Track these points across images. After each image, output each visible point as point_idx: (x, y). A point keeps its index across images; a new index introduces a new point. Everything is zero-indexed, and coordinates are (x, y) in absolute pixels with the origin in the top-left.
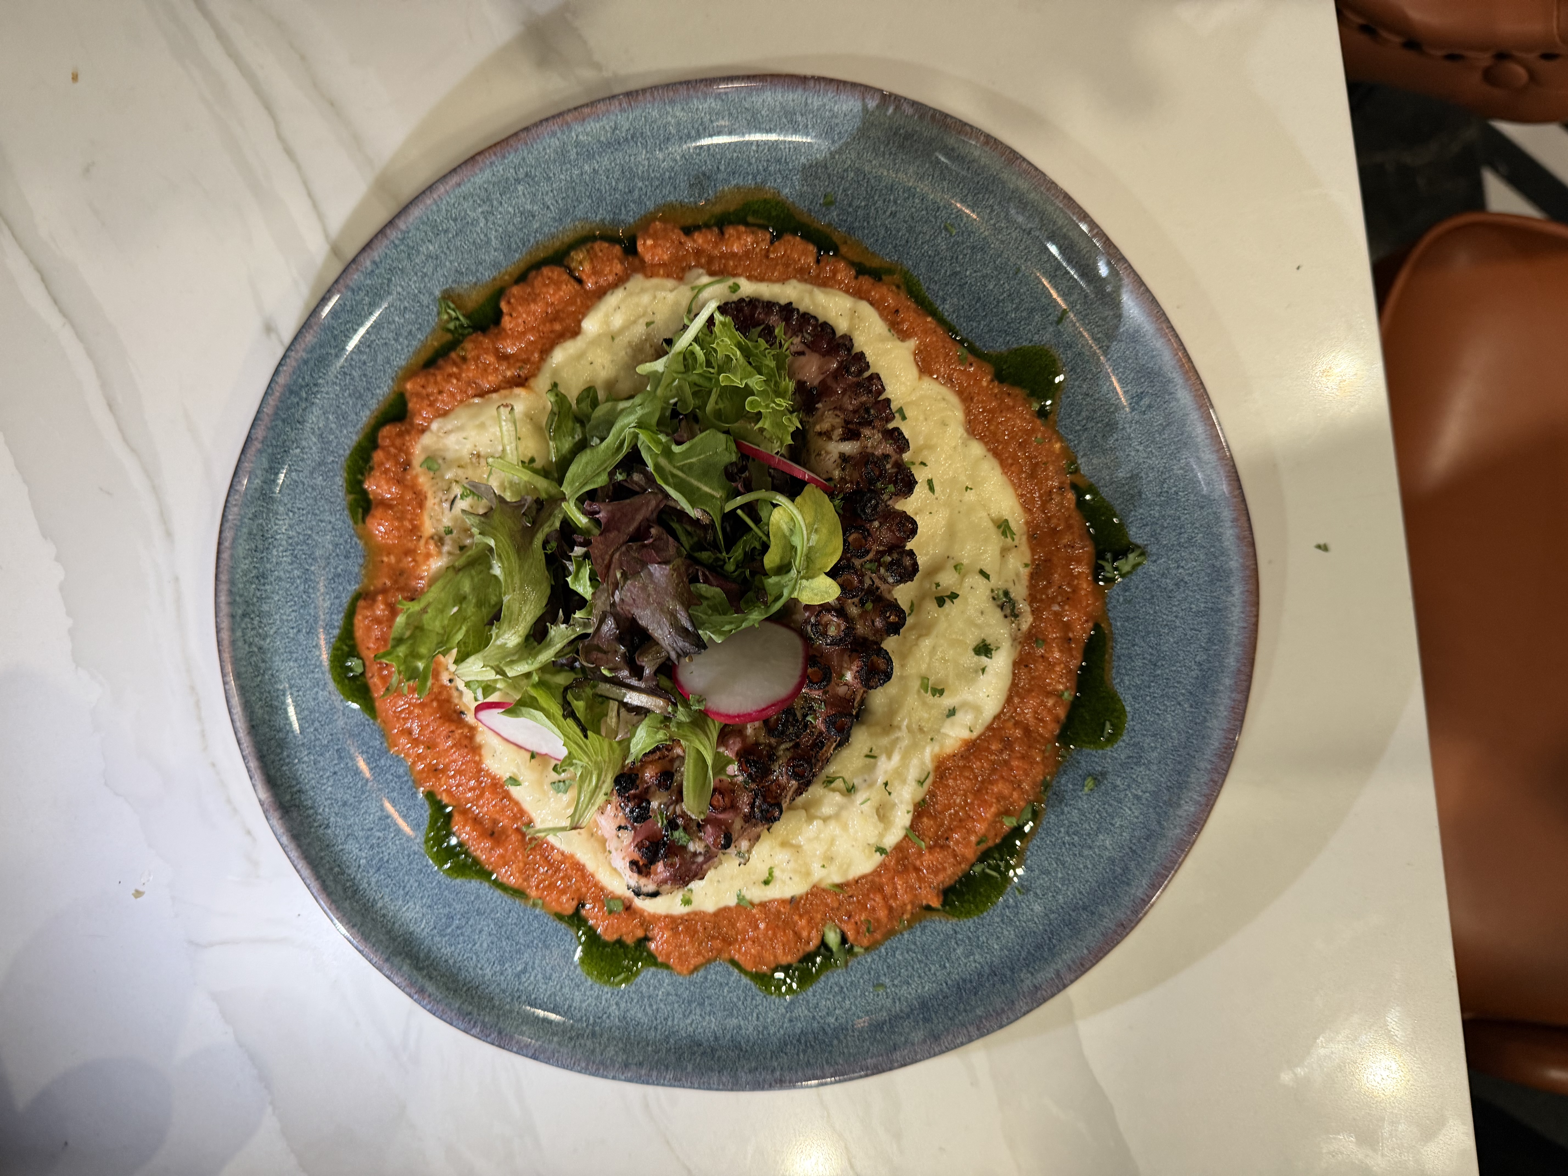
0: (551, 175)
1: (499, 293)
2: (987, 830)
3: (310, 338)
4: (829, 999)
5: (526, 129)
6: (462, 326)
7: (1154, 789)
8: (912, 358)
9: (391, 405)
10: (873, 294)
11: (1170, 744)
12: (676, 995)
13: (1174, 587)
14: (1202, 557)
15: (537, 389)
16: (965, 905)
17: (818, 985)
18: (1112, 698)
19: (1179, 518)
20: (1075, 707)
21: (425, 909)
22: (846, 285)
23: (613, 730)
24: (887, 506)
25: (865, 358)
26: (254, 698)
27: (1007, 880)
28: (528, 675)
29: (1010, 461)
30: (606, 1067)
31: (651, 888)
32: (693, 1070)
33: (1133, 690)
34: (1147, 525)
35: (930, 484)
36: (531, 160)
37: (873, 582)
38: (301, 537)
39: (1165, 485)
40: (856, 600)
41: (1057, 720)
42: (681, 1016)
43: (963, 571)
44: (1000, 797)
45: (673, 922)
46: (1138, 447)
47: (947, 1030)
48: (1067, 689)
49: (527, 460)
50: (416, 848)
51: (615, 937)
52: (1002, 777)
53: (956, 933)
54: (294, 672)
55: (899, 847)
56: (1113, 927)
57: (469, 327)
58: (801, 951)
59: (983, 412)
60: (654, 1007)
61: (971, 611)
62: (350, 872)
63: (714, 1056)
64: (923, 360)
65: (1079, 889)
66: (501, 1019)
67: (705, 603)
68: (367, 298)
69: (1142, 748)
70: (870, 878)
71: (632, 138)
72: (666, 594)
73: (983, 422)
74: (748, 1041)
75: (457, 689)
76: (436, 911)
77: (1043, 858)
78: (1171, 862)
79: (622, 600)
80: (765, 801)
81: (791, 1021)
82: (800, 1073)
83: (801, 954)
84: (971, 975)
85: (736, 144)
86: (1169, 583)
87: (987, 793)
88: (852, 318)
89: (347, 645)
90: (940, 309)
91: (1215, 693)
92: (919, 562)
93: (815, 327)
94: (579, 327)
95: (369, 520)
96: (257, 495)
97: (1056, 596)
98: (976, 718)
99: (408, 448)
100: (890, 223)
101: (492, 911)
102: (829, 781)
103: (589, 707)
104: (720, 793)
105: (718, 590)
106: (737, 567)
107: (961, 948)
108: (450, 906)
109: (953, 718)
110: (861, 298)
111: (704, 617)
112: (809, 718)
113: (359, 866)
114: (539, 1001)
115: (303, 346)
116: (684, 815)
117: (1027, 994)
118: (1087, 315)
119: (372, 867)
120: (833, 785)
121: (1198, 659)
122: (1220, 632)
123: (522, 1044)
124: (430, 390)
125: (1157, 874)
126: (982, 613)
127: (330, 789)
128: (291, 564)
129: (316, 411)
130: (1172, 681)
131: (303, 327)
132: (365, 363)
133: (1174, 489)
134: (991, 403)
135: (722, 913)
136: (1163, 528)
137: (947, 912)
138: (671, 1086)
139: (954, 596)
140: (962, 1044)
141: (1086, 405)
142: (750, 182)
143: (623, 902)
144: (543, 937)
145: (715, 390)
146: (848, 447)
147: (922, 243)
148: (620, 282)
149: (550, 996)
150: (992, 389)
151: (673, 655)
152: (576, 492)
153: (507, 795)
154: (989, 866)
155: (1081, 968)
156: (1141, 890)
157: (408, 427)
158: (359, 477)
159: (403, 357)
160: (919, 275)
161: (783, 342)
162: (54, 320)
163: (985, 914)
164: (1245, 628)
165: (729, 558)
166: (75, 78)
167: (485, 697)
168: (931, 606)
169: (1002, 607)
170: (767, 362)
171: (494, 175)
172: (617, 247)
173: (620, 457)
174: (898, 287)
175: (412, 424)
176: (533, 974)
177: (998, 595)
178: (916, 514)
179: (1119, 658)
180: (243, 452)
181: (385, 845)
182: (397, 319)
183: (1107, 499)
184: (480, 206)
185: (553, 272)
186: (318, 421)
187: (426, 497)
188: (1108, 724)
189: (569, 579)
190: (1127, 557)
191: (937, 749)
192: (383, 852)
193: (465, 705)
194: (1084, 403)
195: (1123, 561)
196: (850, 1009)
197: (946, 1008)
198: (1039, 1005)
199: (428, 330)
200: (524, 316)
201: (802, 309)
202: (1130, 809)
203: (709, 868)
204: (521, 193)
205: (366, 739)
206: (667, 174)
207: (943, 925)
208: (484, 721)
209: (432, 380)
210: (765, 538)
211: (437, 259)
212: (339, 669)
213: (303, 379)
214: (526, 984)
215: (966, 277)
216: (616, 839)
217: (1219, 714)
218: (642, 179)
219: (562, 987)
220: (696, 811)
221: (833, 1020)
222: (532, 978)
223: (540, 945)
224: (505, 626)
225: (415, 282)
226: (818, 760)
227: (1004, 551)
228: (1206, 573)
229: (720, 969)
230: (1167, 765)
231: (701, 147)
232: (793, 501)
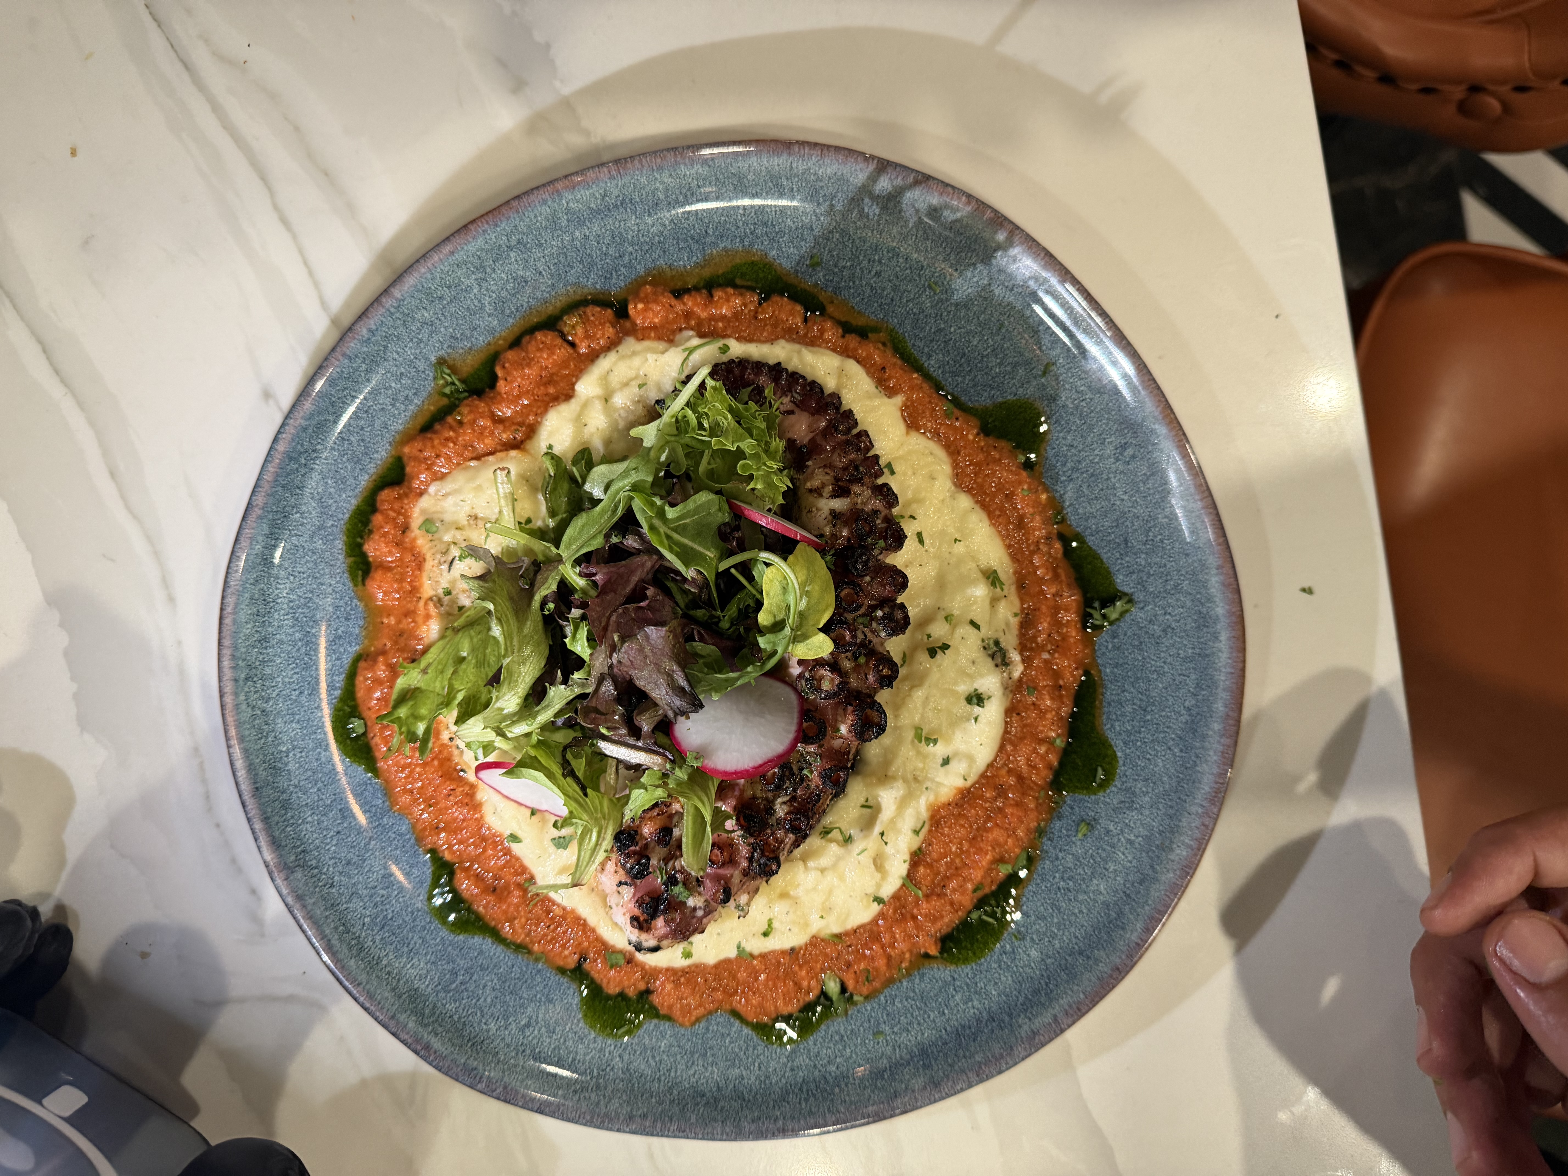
0: (543, 241)
1: (493, 359)
2: (984, 877)
3: (308, 405)
4: (830, 1048)
5: (518, 197)
6: (457, 391)
7: (1146, 833)
8: (899, 414)
9: (389, 469)
10: (860, 352)
11: (1161, 789)
12: (679, 1046)
13: (1161, 633)
14: (1189, 604)
15: (533, 452)
16: (963, 952)
17: (819, 1034)
18: (1104, 745)
19: (1165, 565)
20: (1066, 753)
21: (429, 965)
22: (833, 343)
23: (612, 786)
24: (878, 561)
25: (853, 415)
26: (258, 761)
27: (1003, 924)
28: (528, 735)
29: (997, 513)
30: (611, 1120)
31: (652, 943)
32: (697, 1120)
33: (1124, 736)
34: (1133, 573)
35: (920, 537)
36: (522, 227)
37: (865, 636)
38: (302, 600)
39: (1151, 534)
40: (849, 654)
41: (1050, 767)
42: (684, 1067)
43: (953, 622)
44: (996, 844)
45: (673, 974)
46: (1122, 497)
47: (947, 1077)
48: (1058, 735)
49: (523, 521)
50: (419, 905)
51: (617, 990)
52: (997, 825)
53: (954, 979)
54: (297, 733)
55: (896, 896)
56: (1109, 972)
57: (465, 391)
58: (801, 1001)
59: (970, 465)
60: (657, 1059)
61: (963, 661)
62: (355, 930)
63: (717, 1106)
64: (910, 416)
65: (1074, 934)
66: (506, 1073)
67: (701, 661)
68: (363, 365)
69: (1134, 793)
70: (868, 927)
71: (622, 204)
72: (662, 654)
73: (970, 475)
74: (750, 1091)
75: (458, 748)
76: (440, 967)
77: (1039, 904)
78: (1165, 905)
79: (619, 662)
80: (763, 854)
81: (792, 1070)
82: (802, 1122)
83: (802, 1003)
84: (969, 1021)
85: (723, 209)
86: (1156, 629)
87: (982, 840)
88: (840, 377)
89: (348, 706)
90: (926, 365)
91: (1204, 737)
92: (910, 614)
93: (803, 387)
94: (573, 389)
95: (369, 582)
96: (258, 561)
97: (1046, 644)
98: (970, 766)
99: (406, 511)
100: (875, 282)
101: (495, 966)
102: (826, 832)
103: (589, 763)
104: (719, 848)
105: (713, 647)
106: (732, 624)
107: (960, 994)
108: (454, 962)
109: (947, 767)
110: (848, 356)
111: (700, 675)
112: (805, 772)
113: (364, 924)
114: (543, 1055)
115: (302, 414)
116: (682, 871)
117: (1025, 1039)
118: (1071, 368)
119: (376, 925)
120: (830, 836)
121: (1187, 704)
122: (1208, 677)
123: (528, 1099)
124: (426, 454)
125: (1151, 918)
126: (973, 663)
127: (334, 848)
128: (293, 627)
129: (315, 476)
130: (1162, 726)
131: (301, 395)
132: (362, 429)
133: (1160, 537)
134: (977, 456)
135: (724, 965)
136: (1149, 575)
137: (945, 959)
138: (675, 1137)
139: (945, 647)
140: (962, 1090)
141: (1072, 456)
142: (738, 244)
143: (624, 955)
144: (546, 991)
145: (707, 451)
146: (838, 504)
147: (907, 301)
148: (612, 345)
149: (554, 1049)
150: (978, 442)
151: (671, 714)
152: (573, 555)
153: (508, 852)
154: (986, 913)
155: (1078, 1012)
156: (1135, 934)
157: (407, 490)
158: (359, 540)
159: (400, 421)
160: (903, 333)
161: (773, 402)
162: (56, 391)
163: (983, 960)
164: (1232, 673)
165: (724, 617)
166: (74, 153)
167: (485, 757)
168: (923, 657)
169: (993, 657)
170: (758, 424)
171: (486, 242)
172: (609, 311)
173: (615, 519)
174: (884, 344)
175: (410, 488)
176: (537, 1028)
177: (988, 644)
178: (907, 566)
179: (1109, 704)
180: (244, 518)
181: (389, 903)
182: (393, 385)
183: (1094, 548)
184: (473, 273)
185: (546, 337)
186: (317, 485)
187: (425, 560)
188: (1100, 770)
189: (567, 641)
190: (1115, 605)
191: (932, 798)
192: (386, 910)
193: (466, 763)
194: (1069, 454)
195: (1111, 608)
196: (851, 1057)
197: (946, 1055)
198: (1037, 1050)
199: (425, 394)
200: (519, 380)
201: (790, 369)
202: (1124, 854)
203: (709, 922)
204: (513, 260)
205: (369, 799)
206: (657, 238)
207: (941, 972)
208: (485, 780)
209: (429, 444)
210: (758, 596)
211: (432, 325)
212: (340, 730)
213: (302, 445)
214: (530, 1038)
215: (951, 333)
216: (616, 894)
217: (1209, 759)
218: (632, 244)
219: (565, 1041)
220: (695, 867)
221: (834, 1069)
222: (536, 1032)
223: (543, 999)
224: (504, 688)
225: (411, 348)
226: (815, 813)
227: (994, 601)
228: (1193, 620)
229: (722, 1020)
230: (1158, 809)
231: (689, 212)
232: (785, 559)
